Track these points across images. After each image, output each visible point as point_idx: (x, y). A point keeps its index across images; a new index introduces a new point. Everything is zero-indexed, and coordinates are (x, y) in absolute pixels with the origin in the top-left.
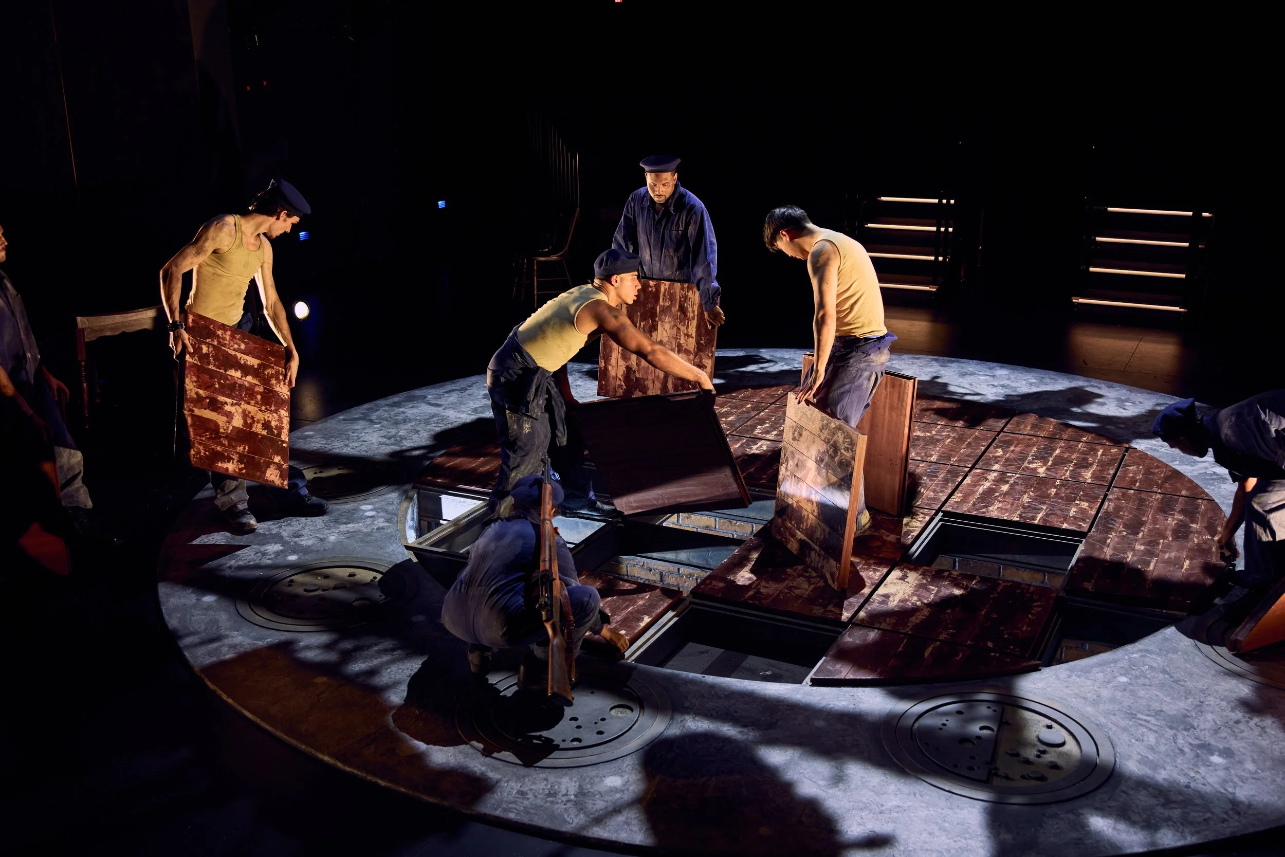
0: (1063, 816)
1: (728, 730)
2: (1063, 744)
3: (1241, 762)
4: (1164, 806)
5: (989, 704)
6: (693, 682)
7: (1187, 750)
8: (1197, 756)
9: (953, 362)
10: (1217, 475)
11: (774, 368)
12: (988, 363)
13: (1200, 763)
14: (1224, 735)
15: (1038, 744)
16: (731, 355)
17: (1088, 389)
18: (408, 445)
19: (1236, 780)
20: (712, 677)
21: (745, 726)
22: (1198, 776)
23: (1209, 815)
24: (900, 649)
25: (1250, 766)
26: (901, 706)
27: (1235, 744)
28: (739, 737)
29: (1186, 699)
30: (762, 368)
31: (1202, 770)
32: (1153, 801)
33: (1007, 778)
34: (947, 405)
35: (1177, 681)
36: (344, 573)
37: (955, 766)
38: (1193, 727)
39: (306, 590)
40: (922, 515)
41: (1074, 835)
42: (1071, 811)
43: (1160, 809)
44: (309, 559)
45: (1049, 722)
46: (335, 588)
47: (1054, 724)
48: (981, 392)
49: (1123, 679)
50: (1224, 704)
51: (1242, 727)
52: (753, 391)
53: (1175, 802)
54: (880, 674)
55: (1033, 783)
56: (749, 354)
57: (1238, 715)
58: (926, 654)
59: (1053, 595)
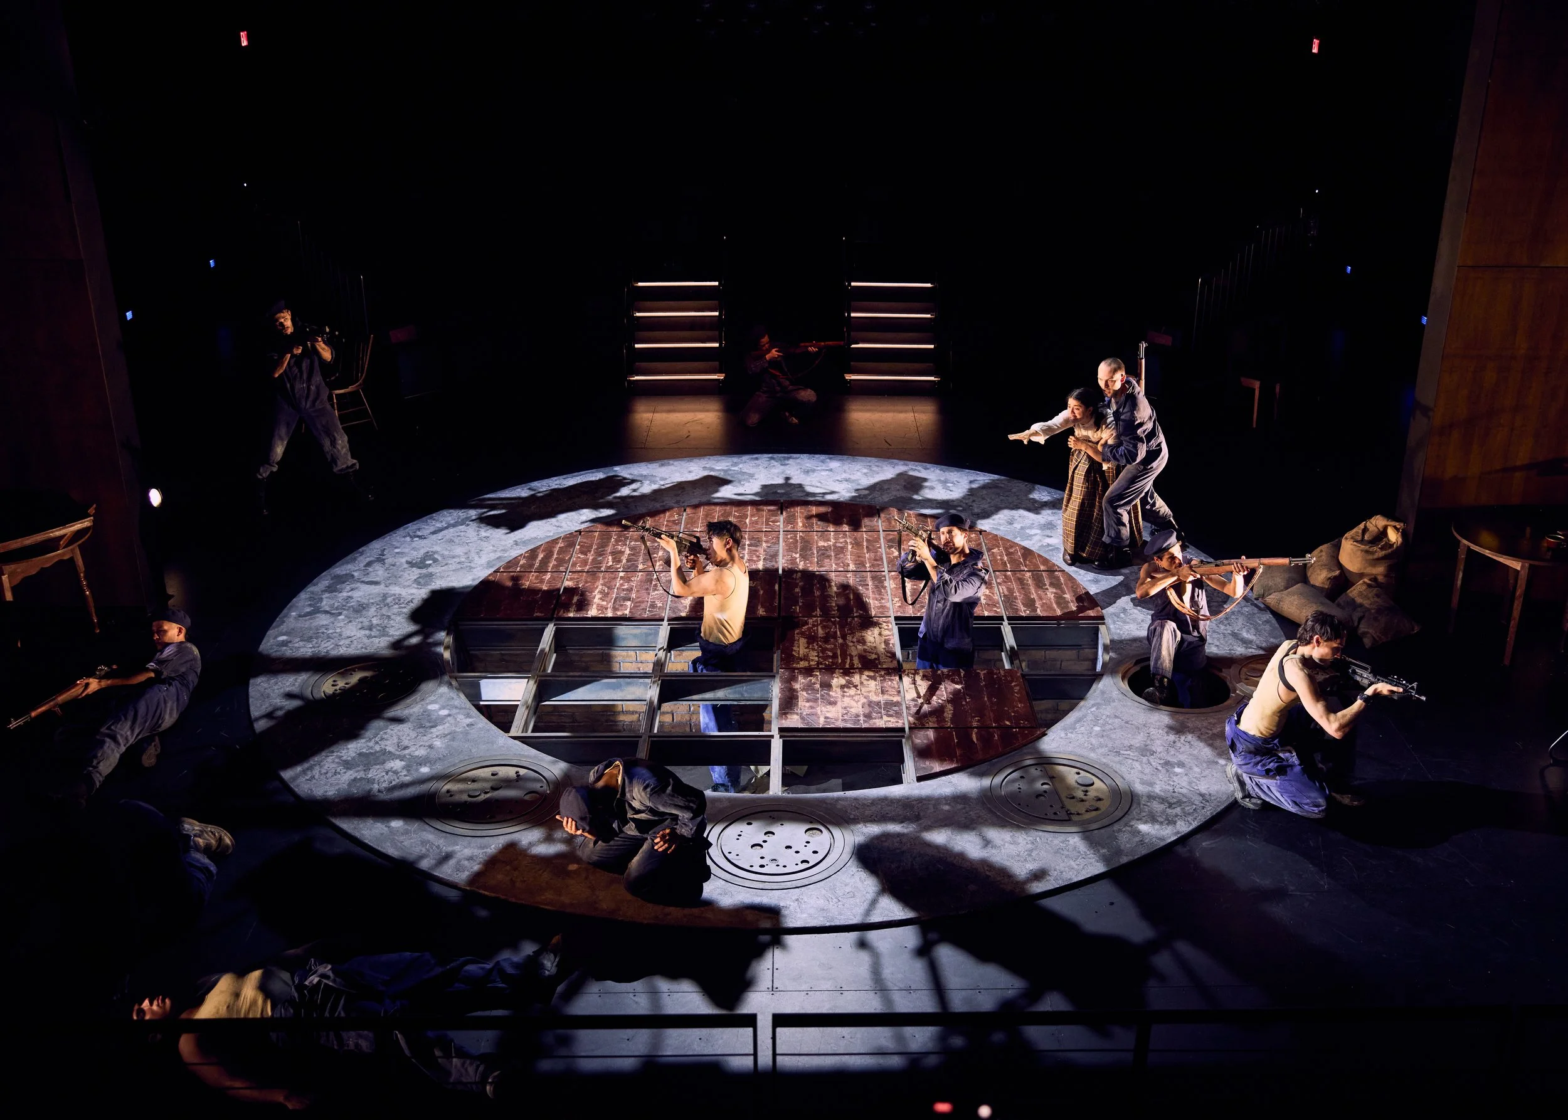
0: (1124, 829)
1: (894, 828)
2: (1093, 784)
3: (1191, 768)
4: (1169, 807)
5: (1036, 767)
6: (838, 799)
7: (1160, 768)
8: (1168, 771)
9: (788, 458)
10: (1051, 546)
11: (646, 488)
12: (817, 456)
13: (1171, 775)
14: (1172, 753)
15: (1079, 786)
16: (593, 479)
17: (911, 473)
18: (398, 633)
19: (1195, 780)
20: (851, 792)
21: (902, 822)
22: (1175, 784)
23: (1194, 807)
24: (956, 741)
25: (1197, 769)
26: (986, 782)
27: (1182, 758)
28: (905, 831)
29: (1140, 733)
30: (635, 490)
31: (1175, 778)
32: (1163, 806)
33: (1078, 814)
34: (822, 509)
35: (1127, 722)
36: (486, 773)
37: (1046, 814)
38: (1154, 752)
39: (469, 796)
40: (885, 624)
41: (1137, 839)
42: (1126, 825)
43: (1169, 811)
44: (439, 768)
45: (1076, 770)
46: (493, 789)
47: (1081, 771)
48: (835, 490)
49: (1097, 729)
50: (1160, 731)
51: (1178, 744)
52: (653, 519)
53: (1174, 803)
54: (957, 762)
55: (1094, 813)
56: (609, 475)
57: (1172, 737)
58: (975, 740)
59: (1019, 674)
